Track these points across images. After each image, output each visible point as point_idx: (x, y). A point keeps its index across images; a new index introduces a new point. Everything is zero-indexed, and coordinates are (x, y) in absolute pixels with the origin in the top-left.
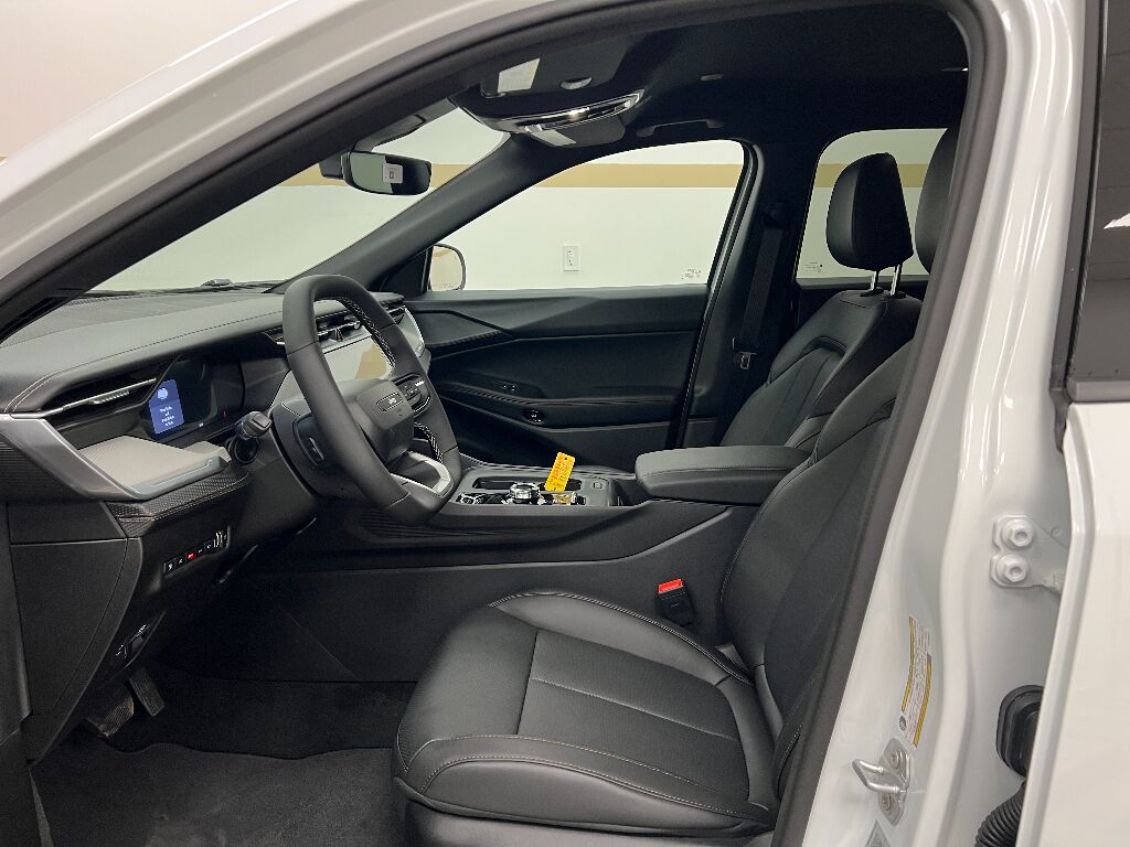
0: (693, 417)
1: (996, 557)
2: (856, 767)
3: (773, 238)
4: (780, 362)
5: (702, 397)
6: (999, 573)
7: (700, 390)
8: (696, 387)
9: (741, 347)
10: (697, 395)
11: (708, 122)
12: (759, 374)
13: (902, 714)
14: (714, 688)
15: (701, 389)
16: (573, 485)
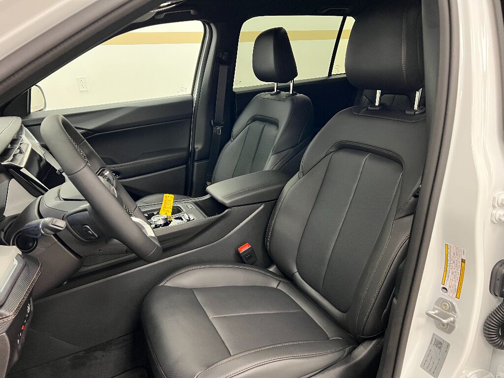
0: (196, 161)
1: (494, 212)
2: (428, 314)
3: (223, 70)
4: (236, 129)
5: (200, 151)
6: (497, 218)
7: (197, 148)
8: (196, 146)
9: (216, 124)
10: (197, 150)
11: (192, 11)
12: (227, 136)
13: (443, 286)
14: (276, 289)
15: (199, 146)
16: (176, 210)
